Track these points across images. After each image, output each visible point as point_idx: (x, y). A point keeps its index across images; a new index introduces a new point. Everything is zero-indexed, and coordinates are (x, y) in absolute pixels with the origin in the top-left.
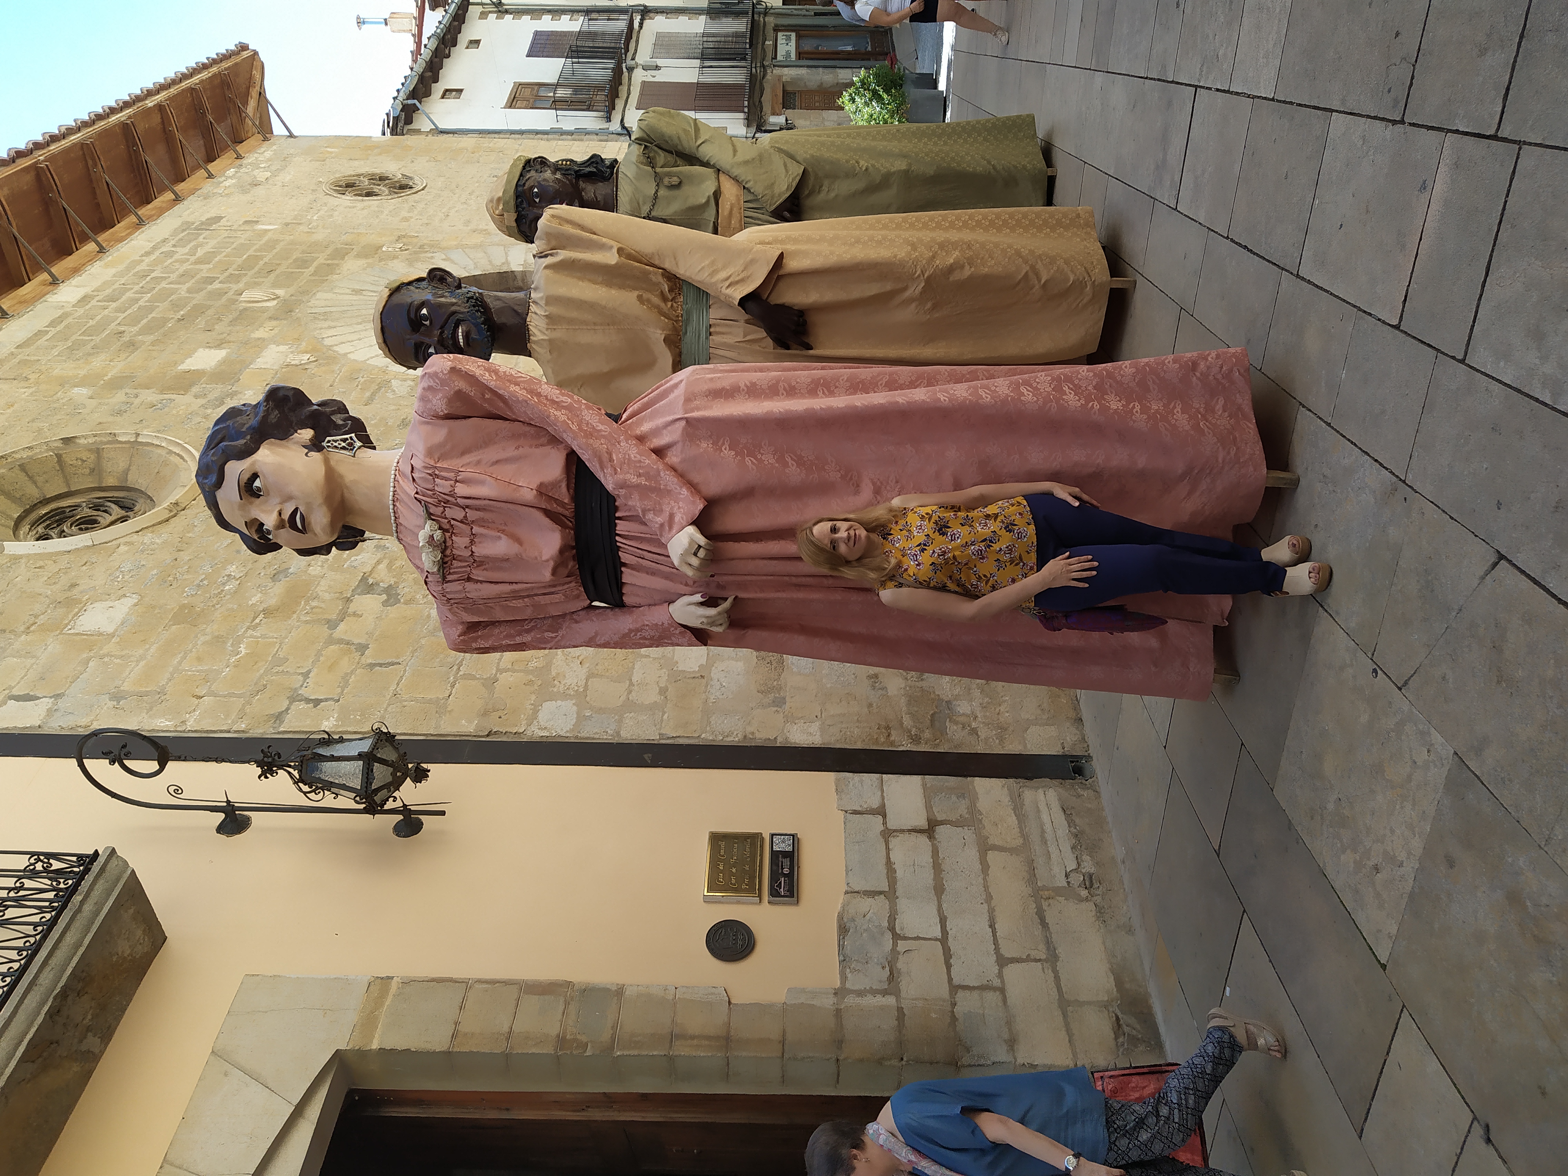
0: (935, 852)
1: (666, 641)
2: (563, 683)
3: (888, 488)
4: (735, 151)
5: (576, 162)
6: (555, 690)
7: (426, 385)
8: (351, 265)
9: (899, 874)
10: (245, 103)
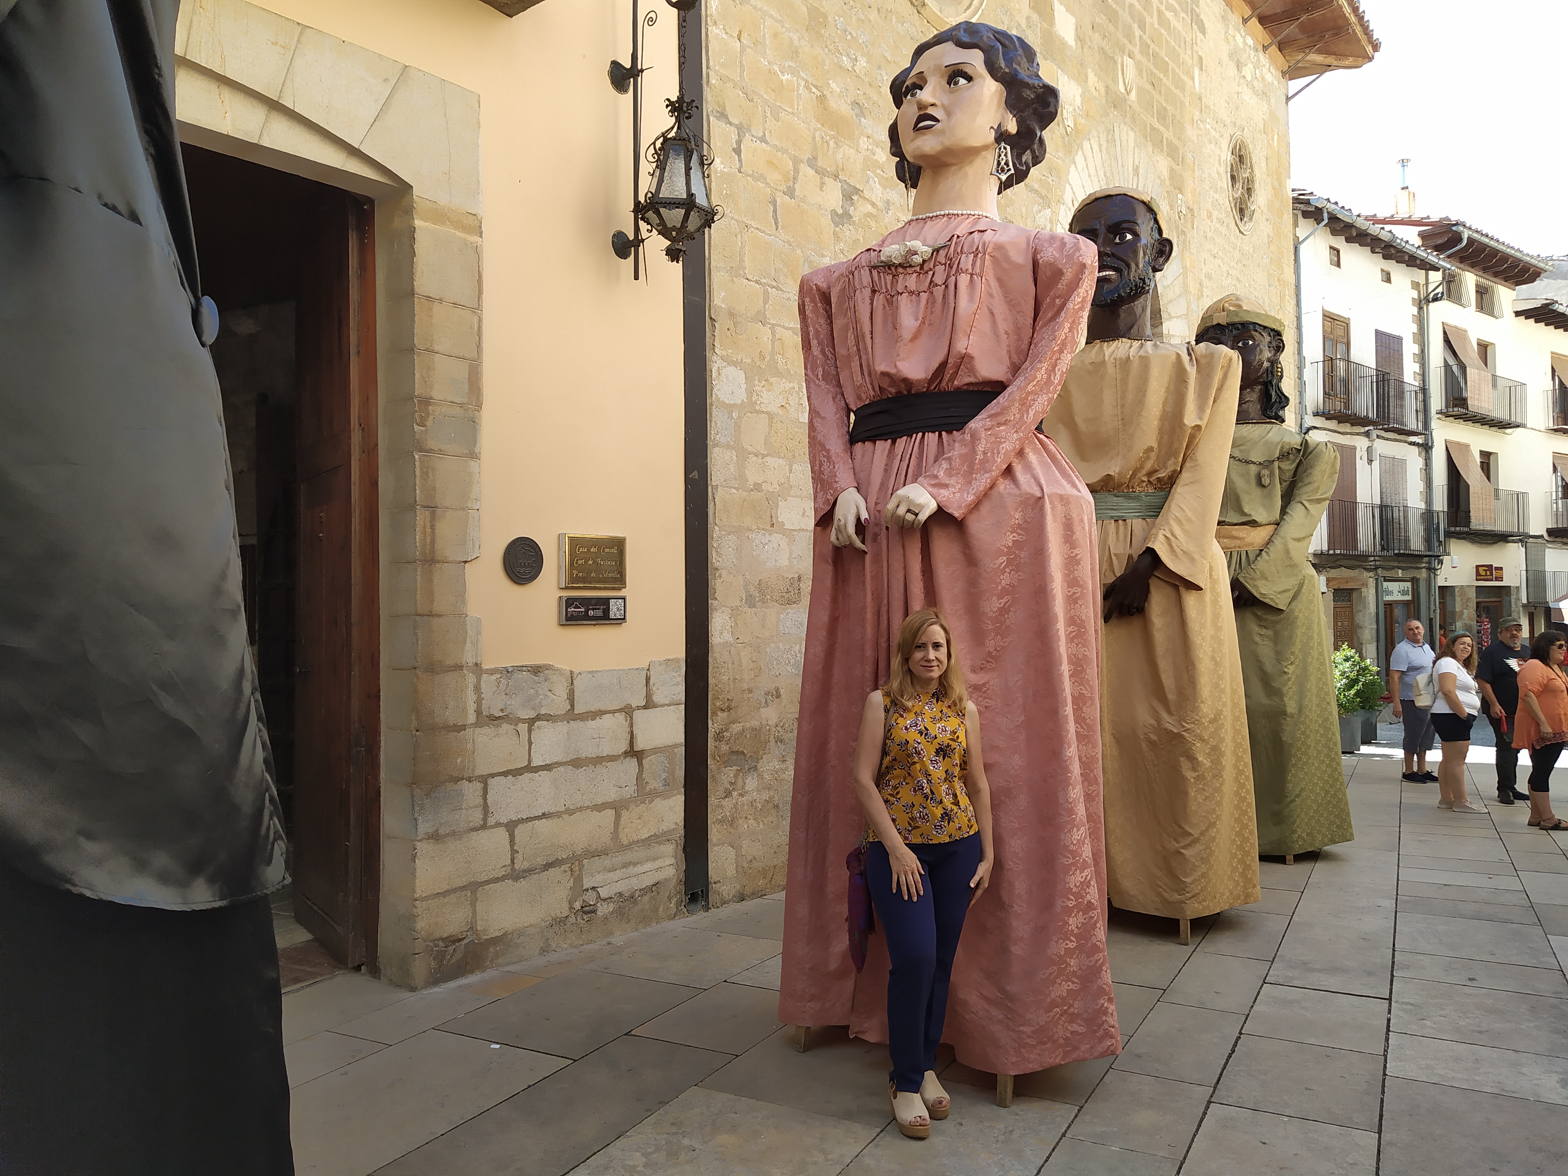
0: (612, 758)
1: (819, 486)
2: (763, 389)
3: (980, 699)
4: (1298, 540)
5: (1281, 382)
6: (756, 382)
8: (1163, 164)
9: (591, 724)
10: (1319, 52)
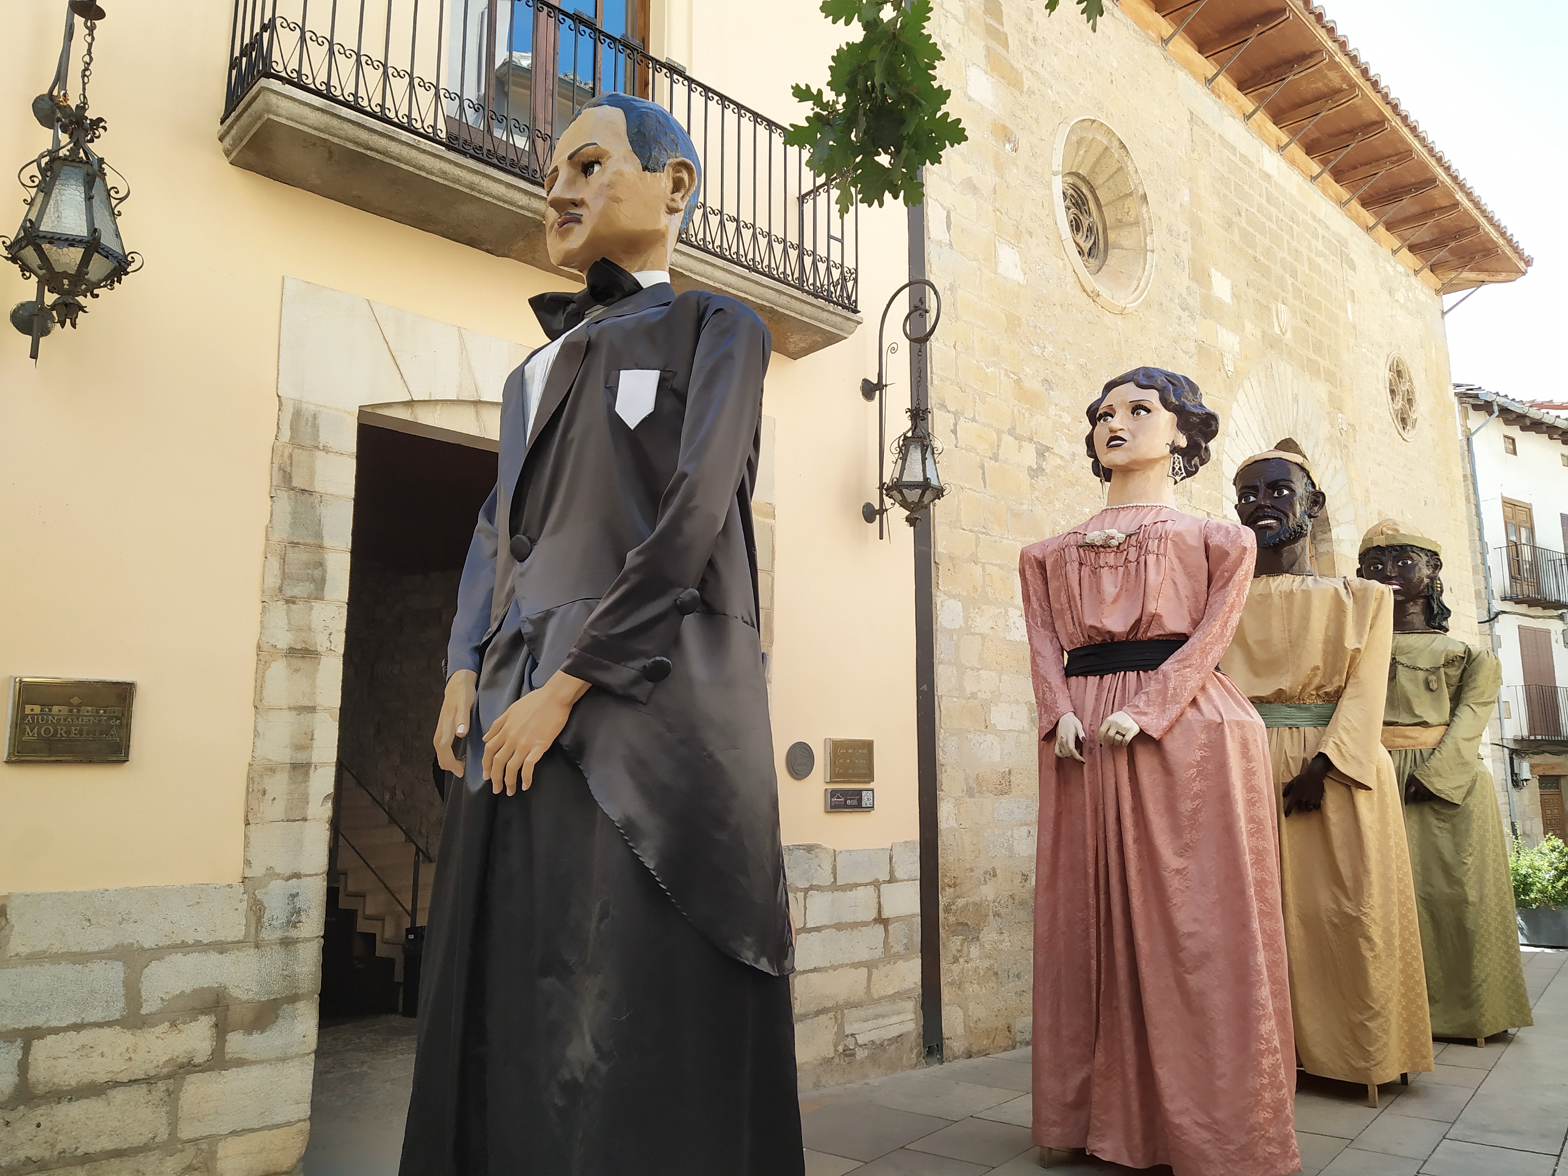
0: (865, 924)
1: (1043, 710)
2: (977, 616)
3: (1182, 880)
4: (1469, 740)
5: (1441, 596)
6: (971, 610)
7: (1230, 529)
8: (1321, 389)
9: (849, 894)
10: (1471, 270)
